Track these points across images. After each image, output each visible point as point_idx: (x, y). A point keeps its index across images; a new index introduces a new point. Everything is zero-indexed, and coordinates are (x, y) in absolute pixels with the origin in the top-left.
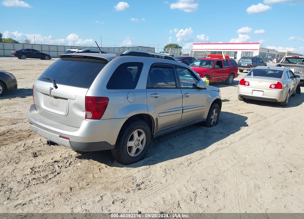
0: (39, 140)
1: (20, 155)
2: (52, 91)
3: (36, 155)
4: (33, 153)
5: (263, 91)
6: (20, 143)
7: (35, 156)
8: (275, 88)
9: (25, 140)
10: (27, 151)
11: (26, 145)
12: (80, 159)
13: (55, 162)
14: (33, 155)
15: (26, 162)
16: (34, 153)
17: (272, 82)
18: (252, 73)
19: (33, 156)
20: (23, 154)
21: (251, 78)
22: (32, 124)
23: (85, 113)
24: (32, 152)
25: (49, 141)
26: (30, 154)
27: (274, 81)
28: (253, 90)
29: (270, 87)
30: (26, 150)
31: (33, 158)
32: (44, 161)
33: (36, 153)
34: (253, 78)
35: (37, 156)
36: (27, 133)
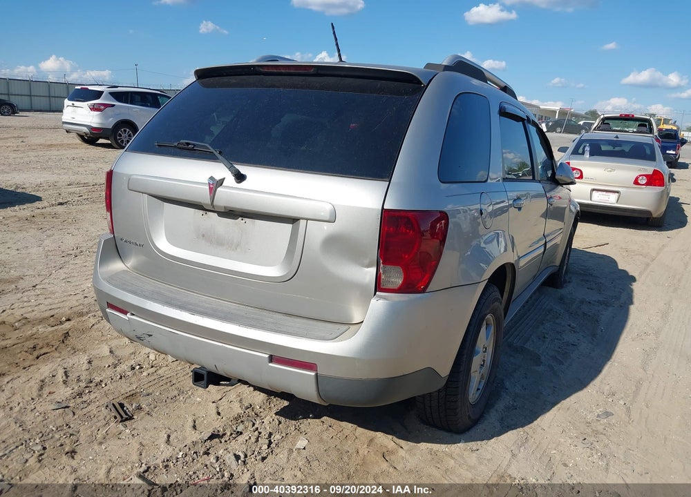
0: (108, 353)
1: (67, 418)
2: (219, 189)
3: (126, 414)
4: (113, 404)
5: (618, 192)
6: (45, 369)
7: (125, 416)
8: (647, 184)
9: (57, 354)
10: (85, 398)
11: (73, 376)
12: (292, 420)
13: (212, 437)
14: (114, 413)
15: (101, 443)
16: (118, 406)
17: (640, 170)
18: (587, 149)
19: (115, 417)
20: (79, 412)
21: (583, 160)
22: (125, 313)
23: (373, 270)
24: (105, 401)
25: (204, 373)
26: (105, 412)
27: (642, 167)
28: (594, 190)
29: (636, 182)
30: (80, 395)
31: (121, 426)
32: (169, 436)
33: (122, 406)
34: (589, 160)
35: (131, 418)
36: (50, 329)
